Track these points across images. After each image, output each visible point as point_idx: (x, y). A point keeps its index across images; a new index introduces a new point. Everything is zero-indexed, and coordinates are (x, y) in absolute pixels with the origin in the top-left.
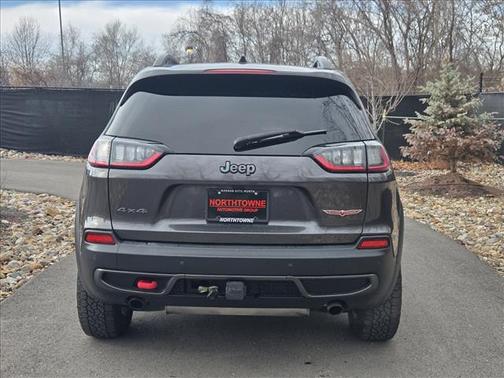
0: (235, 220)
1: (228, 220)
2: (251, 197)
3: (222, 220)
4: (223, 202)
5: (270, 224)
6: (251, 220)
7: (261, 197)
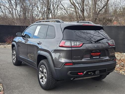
0: (96, 57)
1: (95, 57)
2: (98, 52)
3: (94, 57)
4: (93, 54)
5: (101, 58)
6: (98, 57)
7: (100, 52)
